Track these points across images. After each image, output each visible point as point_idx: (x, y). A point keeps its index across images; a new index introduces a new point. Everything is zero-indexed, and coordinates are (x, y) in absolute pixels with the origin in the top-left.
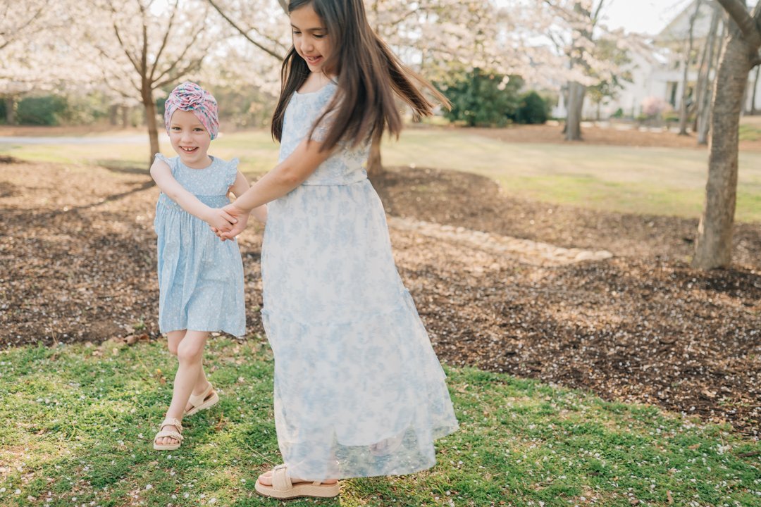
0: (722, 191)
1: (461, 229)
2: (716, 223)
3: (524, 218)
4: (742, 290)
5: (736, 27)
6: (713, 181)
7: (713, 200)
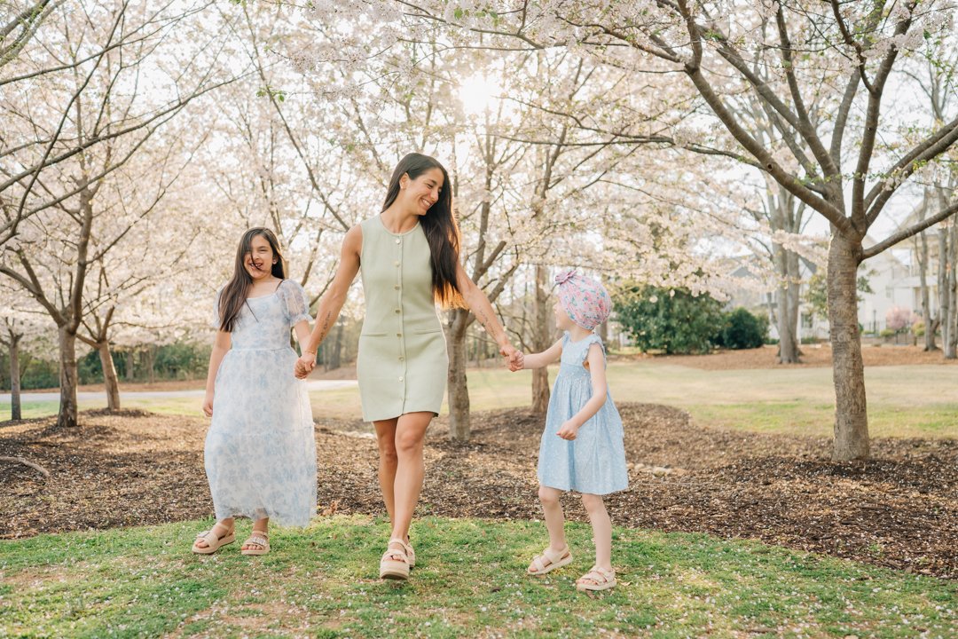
0: (848, 382)
1: (639, 466)
2: (847, 414)
3: (713, 450)
4: (867, 474)
5: (836, 228)
6: (838, 372)
7: (841, 391)
